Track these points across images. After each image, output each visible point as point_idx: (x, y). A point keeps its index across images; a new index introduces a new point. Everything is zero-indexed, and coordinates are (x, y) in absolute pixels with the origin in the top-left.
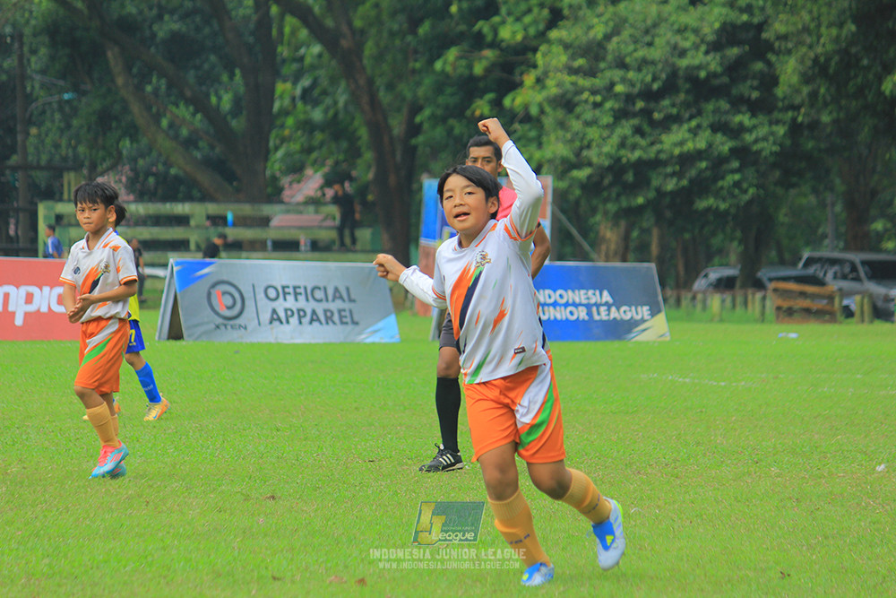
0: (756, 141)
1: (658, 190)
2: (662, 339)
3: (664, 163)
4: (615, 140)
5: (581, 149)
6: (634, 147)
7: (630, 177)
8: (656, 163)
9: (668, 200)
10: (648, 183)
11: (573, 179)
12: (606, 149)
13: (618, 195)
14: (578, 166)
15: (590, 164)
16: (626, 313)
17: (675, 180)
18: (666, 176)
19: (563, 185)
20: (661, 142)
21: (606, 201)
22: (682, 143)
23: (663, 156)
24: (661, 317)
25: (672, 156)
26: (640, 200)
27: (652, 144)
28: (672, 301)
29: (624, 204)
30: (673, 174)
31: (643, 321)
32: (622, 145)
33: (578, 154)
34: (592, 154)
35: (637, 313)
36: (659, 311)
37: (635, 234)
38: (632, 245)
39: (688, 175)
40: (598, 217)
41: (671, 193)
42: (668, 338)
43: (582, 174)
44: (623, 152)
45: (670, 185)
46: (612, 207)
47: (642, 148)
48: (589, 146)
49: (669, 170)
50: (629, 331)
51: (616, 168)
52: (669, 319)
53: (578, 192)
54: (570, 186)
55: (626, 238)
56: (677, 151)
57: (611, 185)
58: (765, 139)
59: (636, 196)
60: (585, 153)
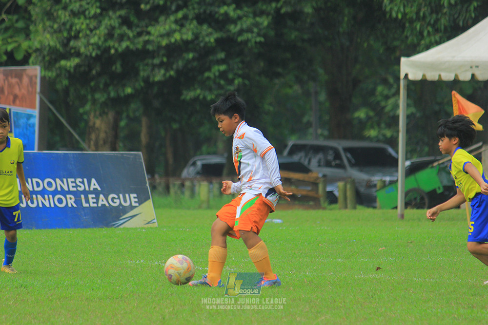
0: (241, 32)
1: (146, 80)
2: (149, 225)
3: (152, 54)
4: (102, 30)
5: (69, 39)
6: (122, 38)
7: (118, 67)
8: (144, 54)
9: (155, 90)
10: (137, 73)
11: (60, 68)
12: (93, 40)
13: (106, 85)
14: (66, 56)
15: (78, 54)
16: (114, 200)
17: (162, 71)
18: (154, 66)
19: (51, 74)
20: (149, 33)
21: (94, 90)
22: (169, 34)
23: (150, 47)
24: (149, 204)
25: (159, 47)
26: (129, 90)
27: (139, 34)
28: (160, 189)
29: (112, 94)
30: (162, 64)
31: (132, 208)
32: (110, 35)
33: (65, 44)
34: (80, 44)
35: (125, 201)
36: (147, 198)
37: (123, 123)
38: (122, 135)
39: (175, 66)
40: (88, 107)
41: (159, 82)
42: (156, 225)
43: (70, 64)
44: (111, 43)
45: (159, 76)
46: (100, 97)
47: (129, 39)
48: (76, 37)
49: (157, 61)
50: (118, 218)
51: (104, 58)
52: (156, 207)
53: (65, 82)
54: (58, 76)
55: (115, 127)
56: (164, 42)
57: (99, 75)
58: (249, 30)
59: (124, 86)
60: (72, 43)
